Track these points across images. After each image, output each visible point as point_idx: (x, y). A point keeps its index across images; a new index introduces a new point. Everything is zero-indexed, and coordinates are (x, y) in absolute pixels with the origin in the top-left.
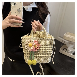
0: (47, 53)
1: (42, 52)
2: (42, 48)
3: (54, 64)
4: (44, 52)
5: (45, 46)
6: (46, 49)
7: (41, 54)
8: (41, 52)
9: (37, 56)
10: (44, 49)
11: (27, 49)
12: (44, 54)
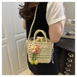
0: (47, 55)
1: (43, 54)
2: (42, 51)
3: (53, 63)
4: (44, 54)
5: (45, 49)
6: (46, 52)
7: (41, 56)
8: (41, 54)
9: (38, 57)
10: (44, 52)
11: (30, 51)
12: (44, 56)
